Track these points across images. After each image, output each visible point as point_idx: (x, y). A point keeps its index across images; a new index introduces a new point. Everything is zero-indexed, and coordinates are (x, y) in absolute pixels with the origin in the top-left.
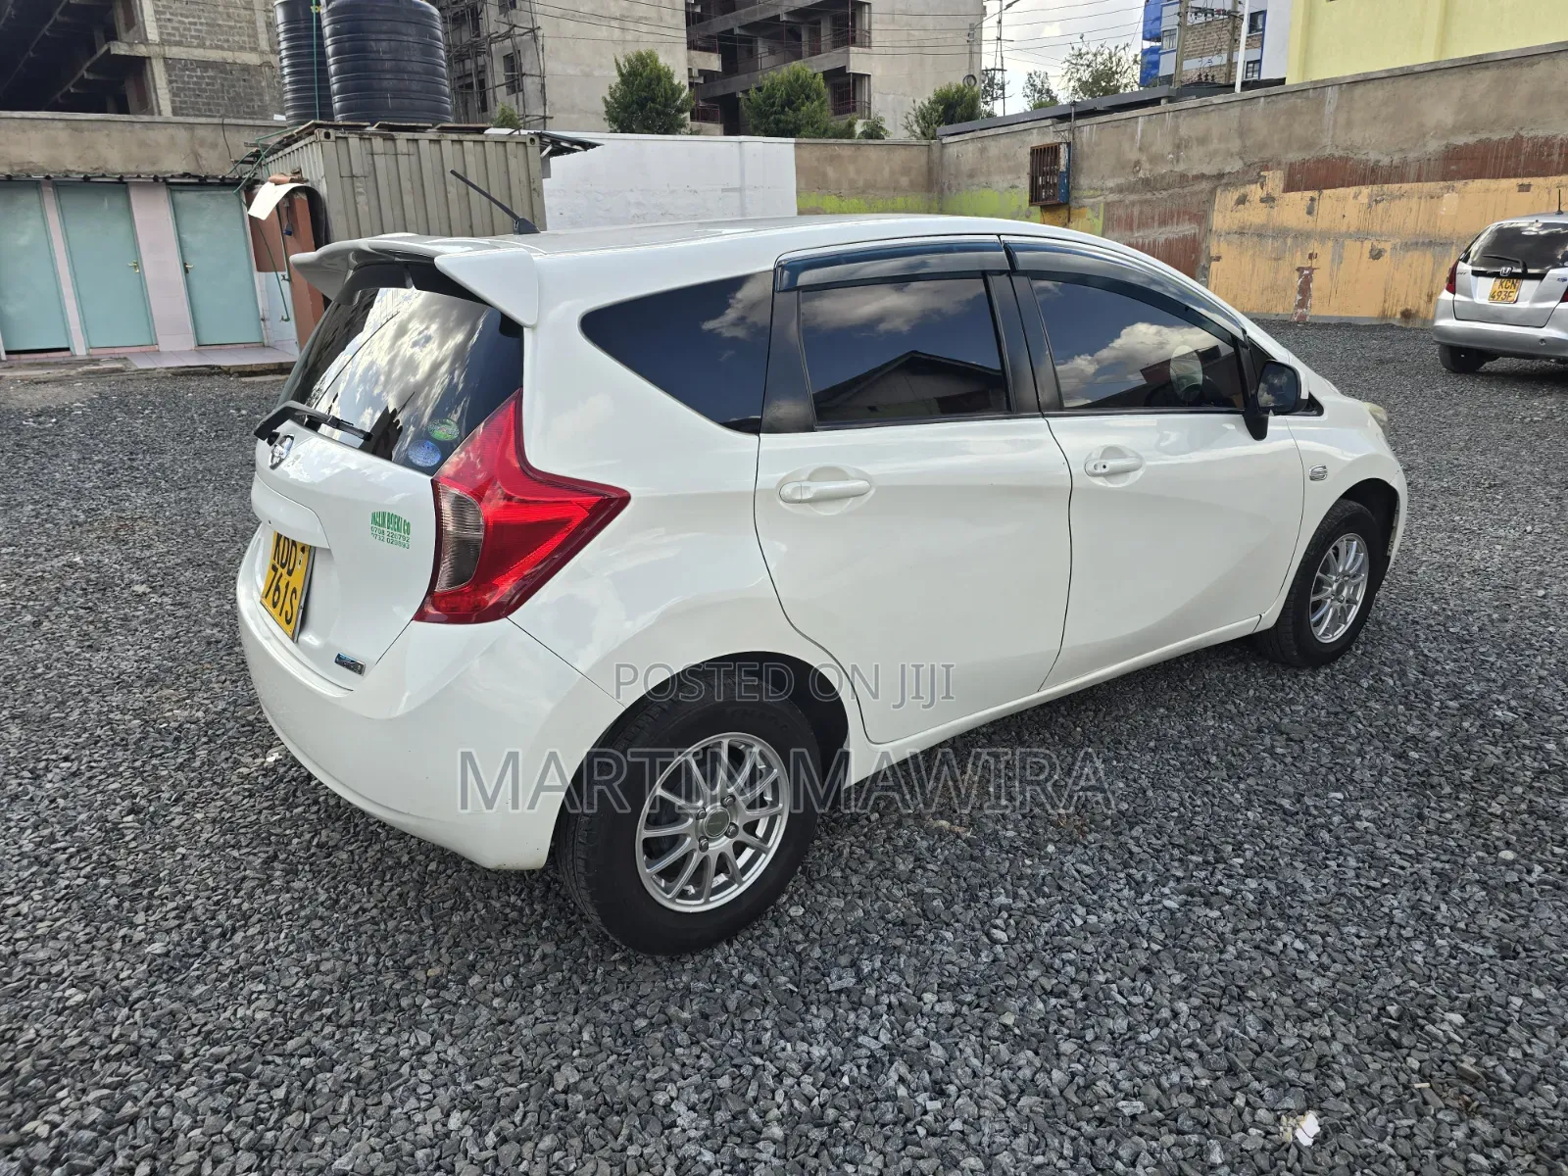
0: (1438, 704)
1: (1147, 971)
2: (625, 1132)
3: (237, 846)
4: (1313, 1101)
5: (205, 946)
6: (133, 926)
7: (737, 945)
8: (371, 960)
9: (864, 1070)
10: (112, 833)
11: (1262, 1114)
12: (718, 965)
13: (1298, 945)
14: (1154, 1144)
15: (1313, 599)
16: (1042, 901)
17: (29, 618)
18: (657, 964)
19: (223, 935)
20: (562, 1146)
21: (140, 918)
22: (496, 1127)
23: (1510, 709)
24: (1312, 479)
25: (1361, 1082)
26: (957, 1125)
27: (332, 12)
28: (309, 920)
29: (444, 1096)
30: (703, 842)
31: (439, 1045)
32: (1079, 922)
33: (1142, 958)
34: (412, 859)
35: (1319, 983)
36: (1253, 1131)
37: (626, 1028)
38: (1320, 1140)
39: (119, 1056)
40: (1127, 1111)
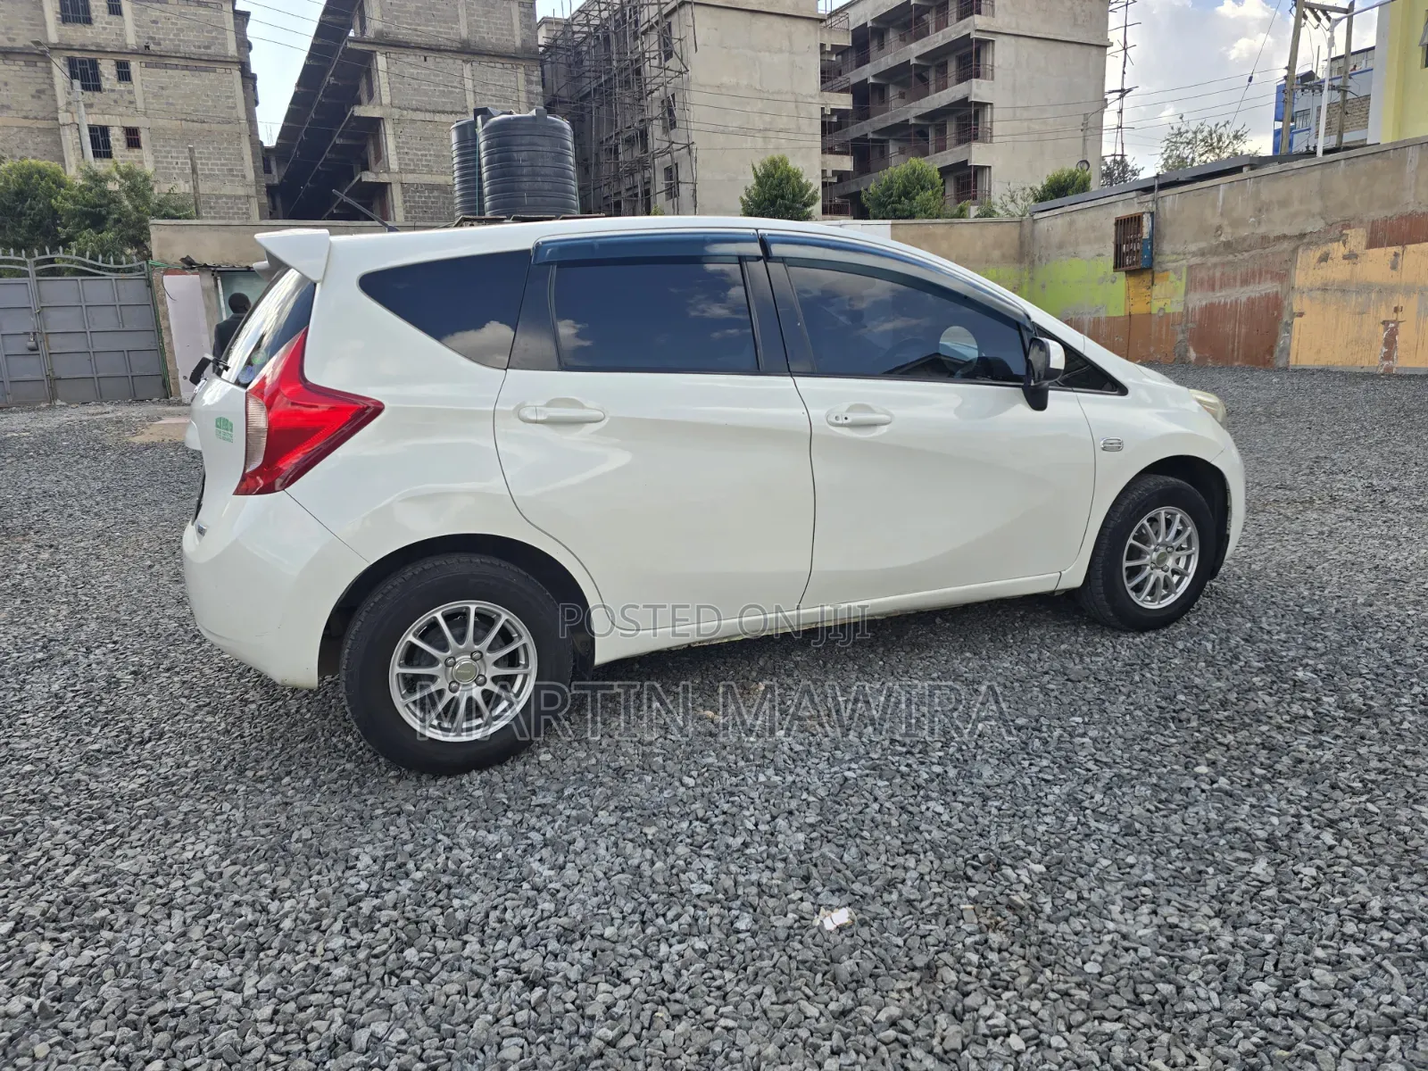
0: (1242, 664)
1: (791, 813)
2: (318, 867)
3: (188, 697)
4: (857, 902)
5: (125, 749)
6: (89, 734)
7: (485, 774)
8: (225, 762)
9: (519, 852)
10: (113, 683)
11: (806, 906)
12: (462, 785)
13: (940, 809)
14: (700, 913)
15: (1126, 564)
16: (741, 763)
17: (149, 563)
18: (419, 779)
19: (141, 743)
20: (271, 871)
21: (96, 730)
22: (234, 856)
23: (1315, 671)
24: (1104, 449)
25: (912, 897)
26: (557, 886)
27: (486, 131)
28: (203, 739)
29: (215, 838)
30: (454, 685)
31: (234, 811)
32: (762, 778)
33: (794, 804)
34: (297, 712)
35: (937, 834)
36: (791, 915)
37: (366, 815)
38: (841, 929)
39: (32, 802)
40: (695, 892)
